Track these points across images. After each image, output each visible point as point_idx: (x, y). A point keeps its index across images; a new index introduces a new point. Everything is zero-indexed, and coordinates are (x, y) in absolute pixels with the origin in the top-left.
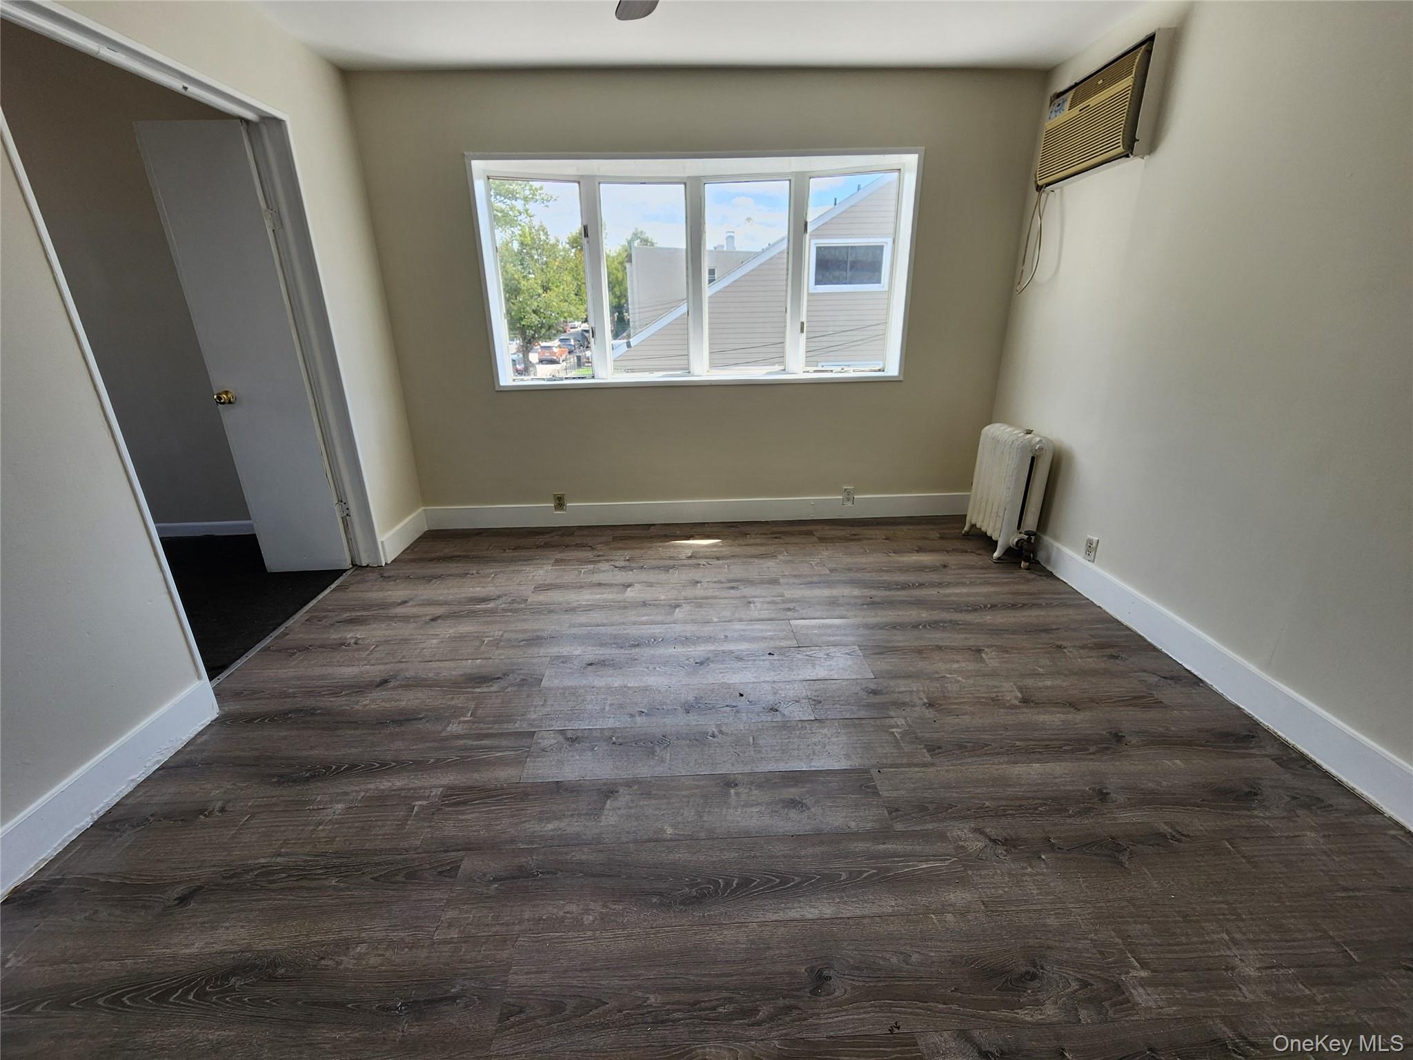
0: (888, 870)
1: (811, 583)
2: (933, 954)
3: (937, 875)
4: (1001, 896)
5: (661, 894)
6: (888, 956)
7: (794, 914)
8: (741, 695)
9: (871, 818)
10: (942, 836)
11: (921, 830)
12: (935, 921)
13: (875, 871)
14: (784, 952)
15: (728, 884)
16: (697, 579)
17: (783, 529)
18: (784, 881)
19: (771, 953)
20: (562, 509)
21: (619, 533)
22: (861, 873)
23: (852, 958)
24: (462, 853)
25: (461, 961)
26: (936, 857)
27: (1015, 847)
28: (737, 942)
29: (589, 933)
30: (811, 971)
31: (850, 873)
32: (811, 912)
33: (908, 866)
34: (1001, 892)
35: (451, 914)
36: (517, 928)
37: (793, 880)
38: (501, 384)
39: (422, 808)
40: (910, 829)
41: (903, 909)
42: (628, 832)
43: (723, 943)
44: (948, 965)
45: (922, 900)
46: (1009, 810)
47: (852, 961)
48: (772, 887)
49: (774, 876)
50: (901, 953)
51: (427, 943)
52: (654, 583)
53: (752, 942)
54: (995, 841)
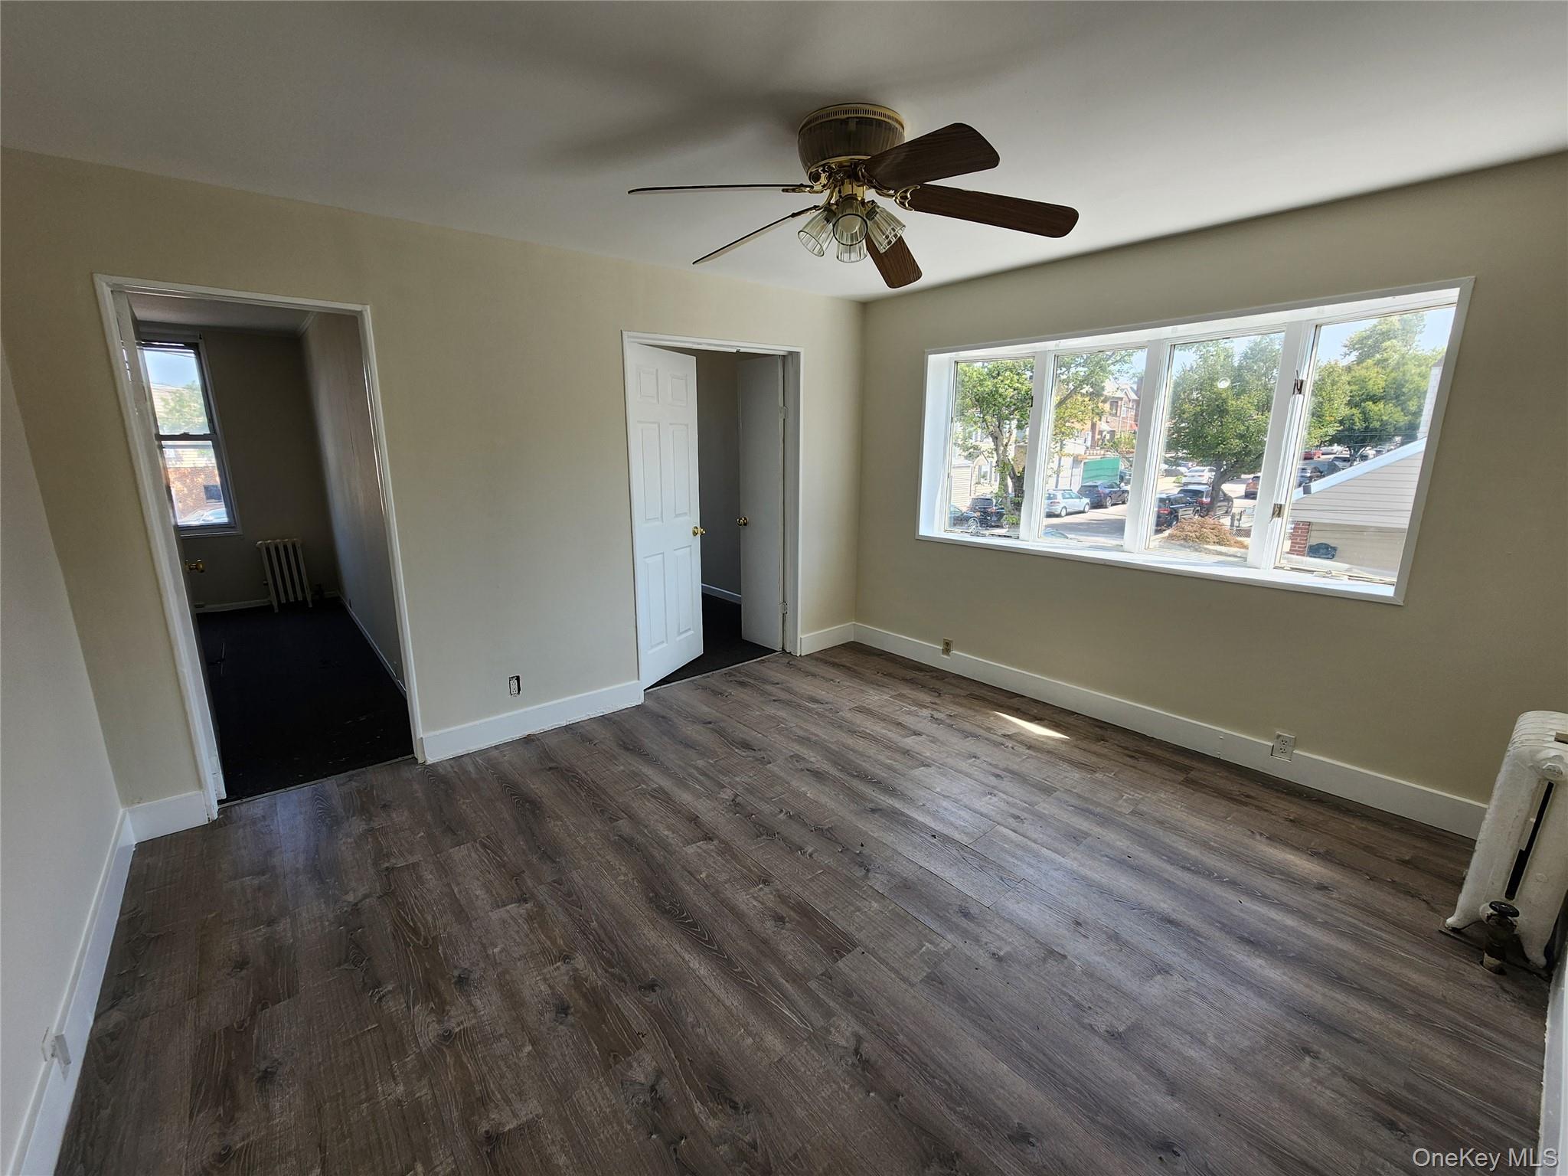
0: (765, 992)
1: (1088, 811)
2: (710, 1039)
3: (784, 1023)
4: (798, 1071)
5: (656, 895)
6: (691, 1014)
7: (687, 957)
8: (862, 845)
9: (806, 965)
10: (829, 1014)
11: (822, 999)
12: (739, 1033)
13: (756, 985)
14: (658, 963)
15: (686, 918)
16: (979, 754)
17: (1158, 752)
18: (709, 942)
19: (653, 958)
20: (948, 654)
21: (978, 692)
22: (748, 977)
23: (676, 997)
24: (626, 816)
25: (572, 853)
26: (803, 1017)
27: (863, 1069)
28: (649, 940)
29: (614, 883)
30: (654, 981)
31: (744, 972)
32: (695, 964)
33: (778, 1003)
34: (803, 1070)
35: (592, 835)
36: (599, 858)
37: (714, 946)
38: (920, 534)
39: (642, 789)
40: (817, 992)
41: (735, 1011)
42: (687, 861)
43: (644, 934)
44: (707, 1051)
45: (752, 1019)
46: (908, 1055)
47: (674, 997)
48: (700, 939)
49: (709, 935)
50: (698, 1021)
51: (574, 838)
52: (939, 740)
53: (654, 946)
54: (857, 1052)
